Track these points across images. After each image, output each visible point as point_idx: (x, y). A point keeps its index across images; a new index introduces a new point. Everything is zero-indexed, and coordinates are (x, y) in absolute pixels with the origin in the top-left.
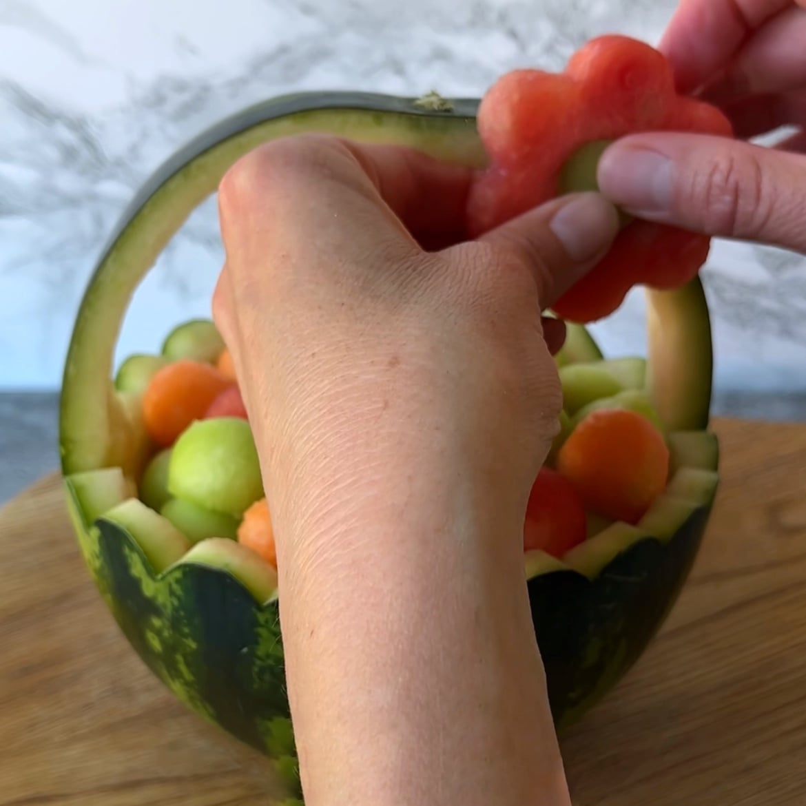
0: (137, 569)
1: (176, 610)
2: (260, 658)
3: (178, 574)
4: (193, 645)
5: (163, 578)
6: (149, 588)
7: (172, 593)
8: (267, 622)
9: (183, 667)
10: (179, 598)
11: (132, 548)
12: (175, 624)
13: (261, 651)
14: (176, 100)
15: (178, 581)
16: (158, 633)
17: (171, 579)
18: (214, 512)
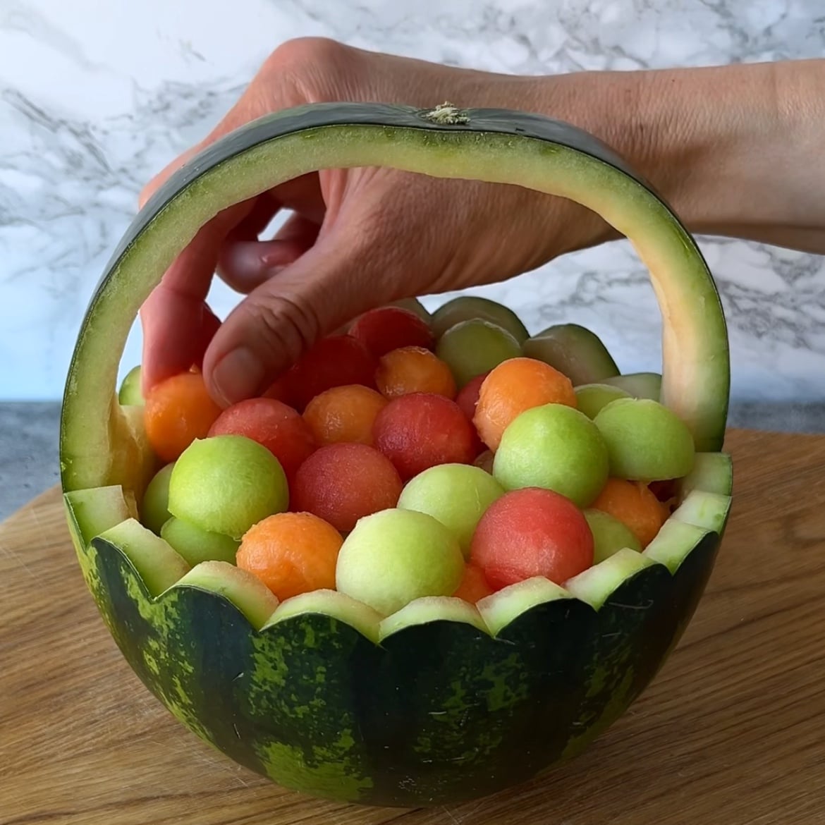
0: (134, 591)
1: (171, 632)
2: (257, 684)
3: (174, 598)
4: (190, 669)
5: (158, 601)
6: (146, 610)
7: (168, 616)
8: (263, 648)
9: (179, 690)
10: (174, 620)
11: (128, 569)
12: (172, 646)
13: (257, 676)
14: (182, 107)
15: (174, 604)
16: (156, 655)
17: (167, 602)
18: (213, 533)
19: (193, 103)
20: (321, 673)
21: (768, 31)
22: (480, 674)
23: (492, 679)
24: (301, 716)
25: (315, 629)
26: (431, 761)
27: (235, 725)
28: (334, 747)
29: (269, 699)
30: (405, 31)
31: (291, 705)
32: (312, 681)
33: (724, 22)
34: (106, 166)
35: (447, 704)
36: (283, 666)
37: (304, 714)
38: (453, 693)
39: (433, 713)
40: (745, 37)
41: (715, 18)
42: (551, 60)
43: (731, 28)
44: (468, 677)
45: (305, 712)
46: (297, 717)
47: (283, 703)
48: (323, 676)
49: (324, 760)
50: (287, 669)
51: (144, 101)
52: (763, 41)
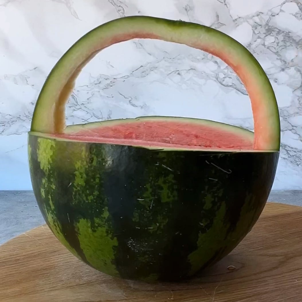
1: (49, 171)
2: (75, 187)
4: (54, 187)
8: (78, 168)
9: (51, 202)
10: (50, 164)
13: (76, 183)
16: (44, 187)
19: (108, 82)
20: (98, 177)
21: (292, 61)
22: (157, 182)
23: (163, 185)
24: (90, 201)
25: (97, 157)
26: (139, 228)
27: (68, 214)
28: (102, 217)
29: (79, 194)
30: (179, 59)
31: (87, 196)
32: (94, 182)
33: (279, 58)
34: (77, 102)
35: (145, 195)
36: (84, 175)
37: (91, 200)
38: (147, 190)
39: (139, 199)
40: (285, 62)
41: (276, 56)
42: (225, 69)
43: (280, 59)
44: (153, 182)
45: (91, 199)
46: (89, 202)
47: (84, 195)
48: (99, 179)
49: (98, 226)
50: (86, 177)
51: (92, 81)
52: (291, 64)
